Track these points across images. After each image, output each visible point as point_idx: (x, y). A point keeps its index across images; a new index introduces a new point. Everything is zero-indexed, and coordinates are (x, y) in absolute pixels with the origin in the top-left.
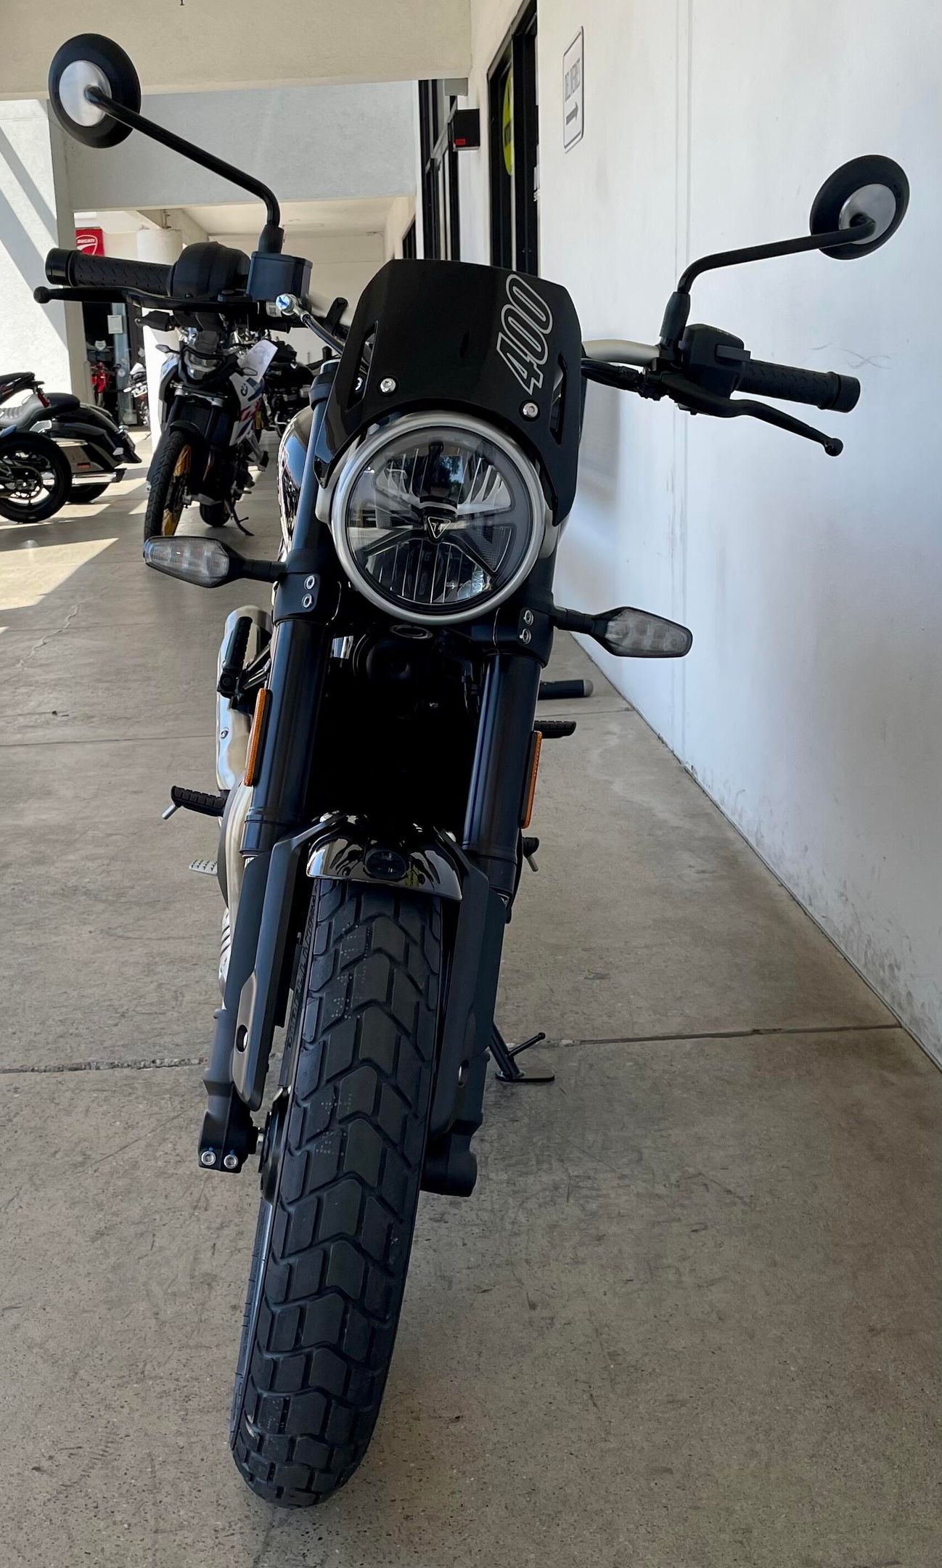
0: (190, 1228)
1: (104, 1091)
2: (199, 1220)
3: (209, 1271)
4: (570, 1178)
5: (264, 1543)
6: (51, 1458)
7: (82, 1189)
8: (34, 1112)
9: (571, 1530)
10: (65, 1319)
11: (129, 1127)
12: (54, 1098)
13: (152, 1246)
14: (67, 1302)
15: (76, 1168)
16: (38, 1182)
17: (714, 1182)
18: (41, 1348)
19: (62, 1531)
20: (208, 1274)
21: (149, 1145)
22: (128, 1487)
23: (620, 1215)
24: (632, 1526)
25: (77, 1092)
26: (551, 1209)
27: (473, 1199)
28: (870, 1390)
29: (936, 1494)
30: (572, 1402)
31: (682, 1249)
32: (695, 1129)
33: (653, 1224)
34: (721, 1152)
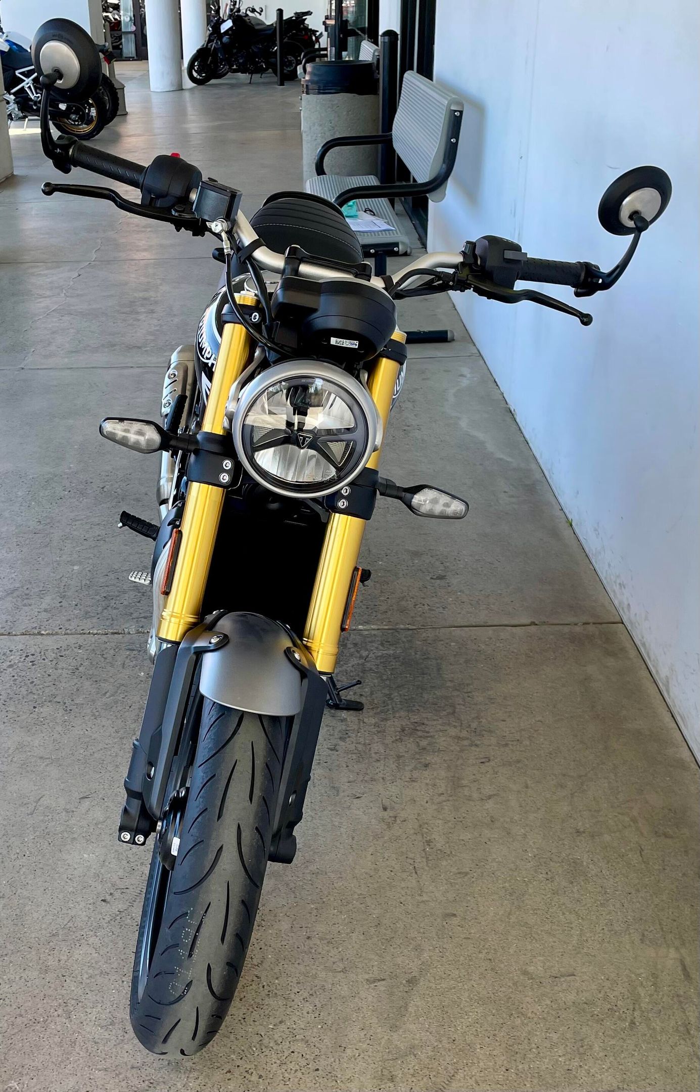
4: (412, 723)
6: (111, 894)
17: (497, 729)
23: (439, 750)
24: (431, 948)
25: (117, 650)
26: (399, 744)
27: (354, 735)
28: (572, 871)
29: (600, 935)
30: (404, 871)
31: (474, 775)
32: (489, 692)
33: (458, 757)
34: (503, 709)
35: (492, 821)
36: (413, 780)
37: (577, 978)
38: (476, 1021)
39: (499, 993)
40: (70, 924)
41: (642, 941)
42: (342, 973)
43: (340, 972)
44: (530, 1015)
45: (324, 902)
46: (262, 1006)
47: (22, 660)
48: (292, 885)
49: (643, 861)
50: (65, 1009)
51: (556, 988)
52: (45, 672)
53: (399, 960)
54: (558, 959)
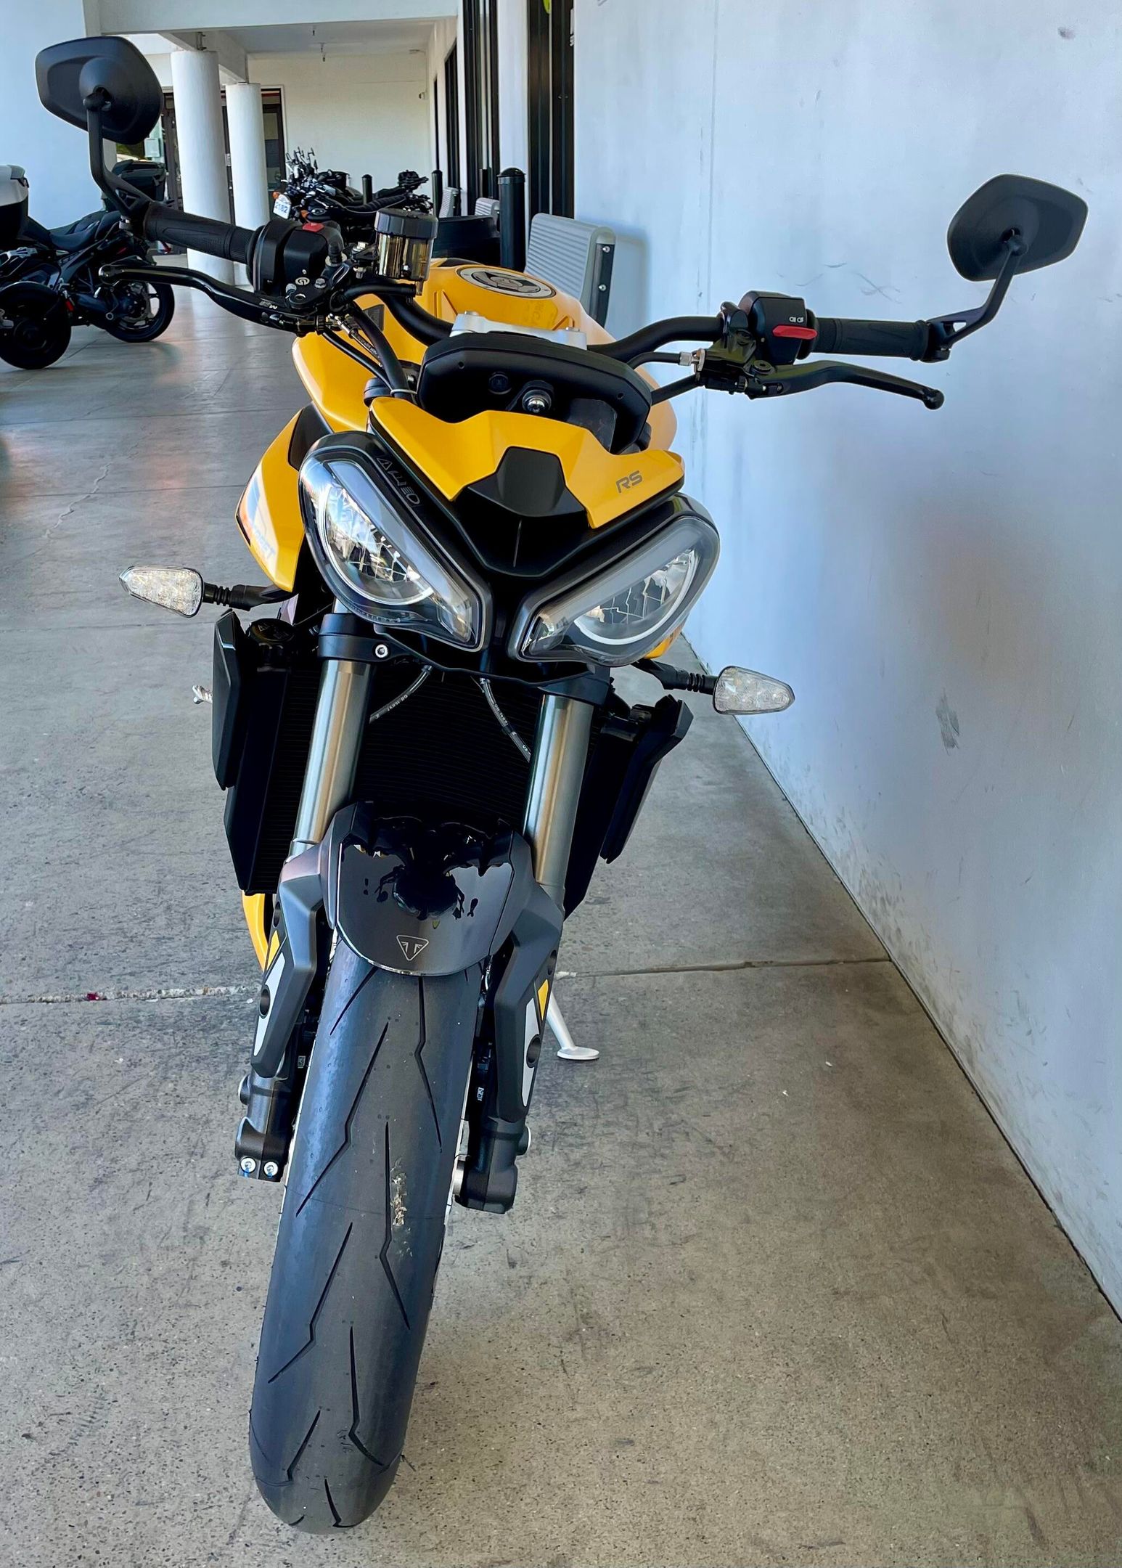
0: (186, 1176)
1: (110, 1024)
2: (194, 1168)
3: (201, 1224)
4: (557, 1124)
5: (240, 1516)
6: (41, 1424)
7: (84, 1132)
8: (39, 1047)
9: (534, 1506)
10: (61, 1275)
11: (133, 1064)
12: (60, 1032)
13: (149, 1195)
14: (63, 1255)
15: (78, 1110)
16: (43, 1125)
17: (695, 1129)
18: (36, 1306)
19: (48, 1502)
20: (200, 1227)
21: (151, 1085)
22: (114, 1458)
23: (602, 1166)
24: (591, 1502)
25: (82, 1025)
28: (830, 1359)
29: (884, 1470)
30: (543, 1368)
31: (660, 1203)
32: (682, 1072)
33: (633, 1175)
34: (705, 1097)
35: (692, 1279)
36: (558, 1215)
37: (848, 1546)
41: (957, 1477)
49: (949, 1339)
51: (811, 1566)
53: (535, 1527)
54: (811, 1515)
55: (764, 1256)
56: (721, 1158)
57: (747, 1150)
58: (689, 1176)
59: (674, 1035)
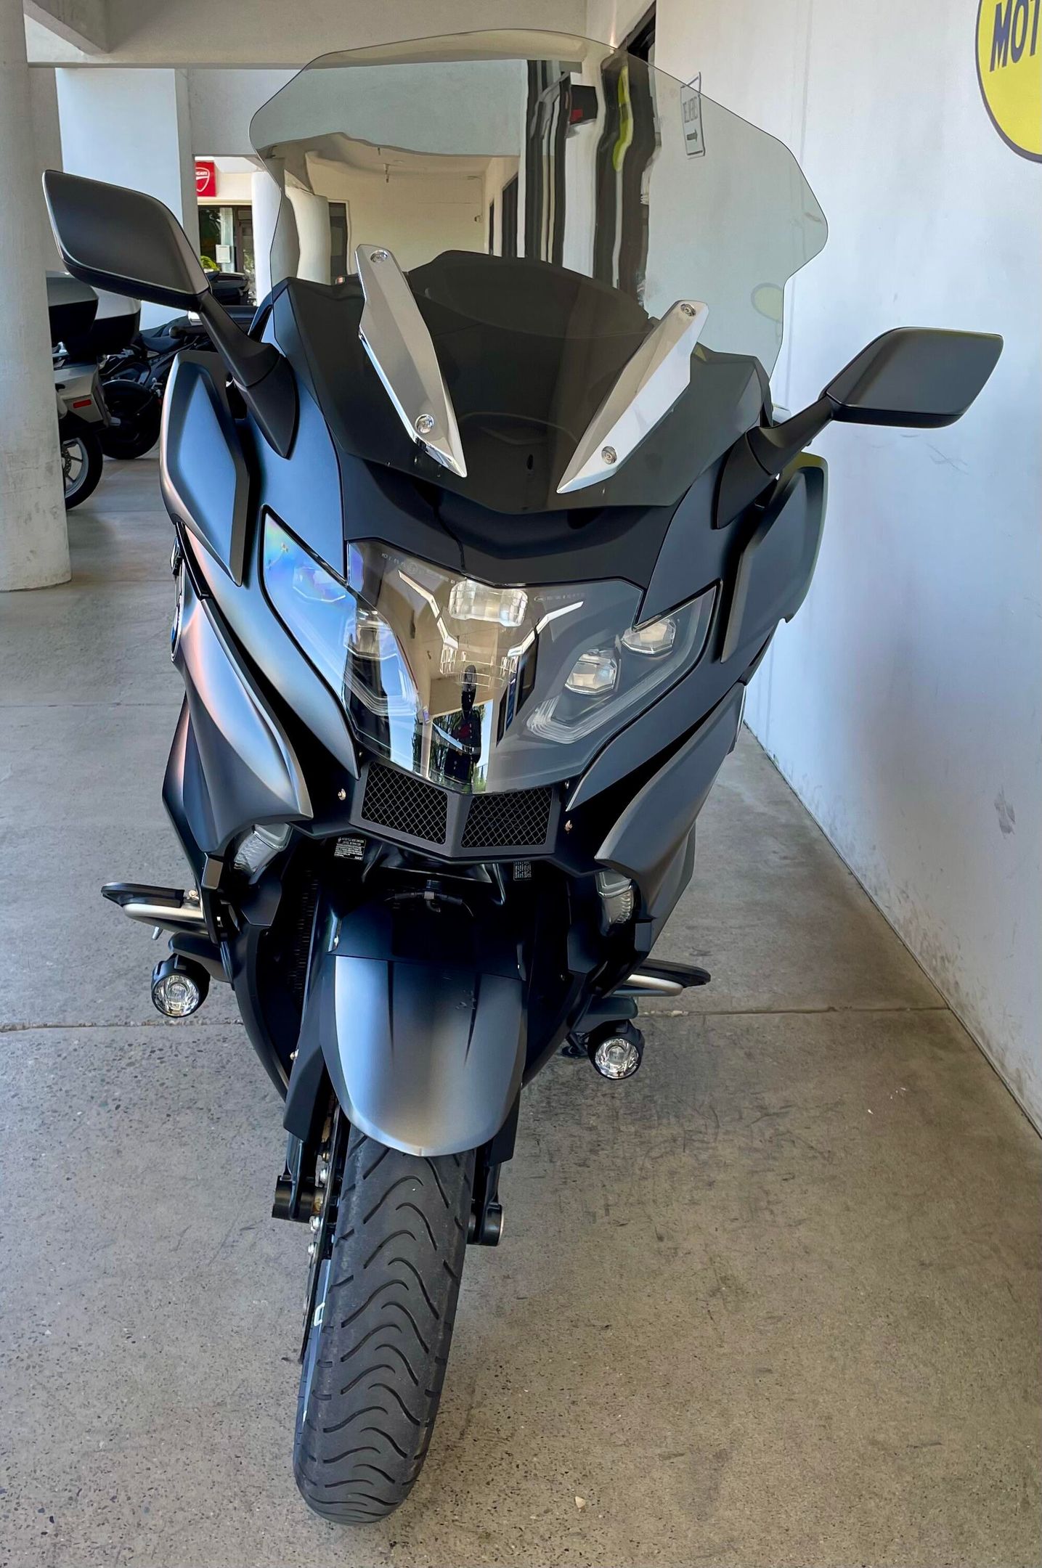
4: (685, 1132)
8: (242, 1060)
10: (291, 1239)
16: (255, 1122)
17: (799, 1138)
23: (725, 1165)
24: (742, 1413)
26: (671, 1158)
27: (608, 1148)
28: (920, 1312)
29: (968, 1393)
30: (694, 1316)
31: (776, 1195)
32: (784, 1094)
33: (753, 1173)
34: (805, 1113)
35: (806, 1252)
36: (693, 1202)
37: (945, 1448)
38: (815, 1505)
39: (842, 1469)
40: (241, 1390)
41: (1025, 1398)
42: (624, 1447)
43: (621, 1445)
44: (886, 1495)
45: (590, 1357)
46: (518, 1492)
47: (146, 1056)
48: (543, 1336)
49: (1013, 1300)
50: (243, 1499)
51: (918, 1460)
52: (179, 1071)
53: (701, 1430)
54: (915, 1424)
55: (863, 1236)
56: (822, 1161)
57: (843, 1155)
58: (797, 1174)
59: (775, 1063)
